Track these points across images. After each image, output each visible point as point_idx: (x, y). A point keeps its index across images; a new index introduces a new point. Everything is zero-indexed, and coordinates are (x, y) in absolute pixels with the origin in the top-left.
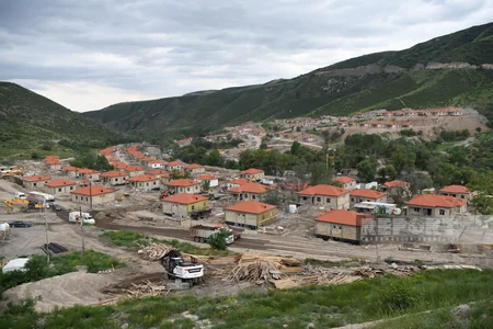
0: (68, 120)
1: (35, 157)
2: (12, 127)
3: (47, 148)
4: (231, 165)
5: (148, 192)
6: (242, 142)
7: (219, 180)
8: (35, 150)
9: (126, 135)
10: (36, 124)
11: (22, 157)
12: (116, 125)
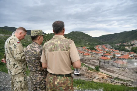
0: (91, 39)
1: (82, 47)
2: (79, 41)
3: (85, 45)
4: (128, 51)
5: (100, 56)
6: (134, 45)
7: (121, 54)
8: (82, 45)
9: (104, 42)
10: (85, 40)
11: (79, 47)
12: (103, 40)
